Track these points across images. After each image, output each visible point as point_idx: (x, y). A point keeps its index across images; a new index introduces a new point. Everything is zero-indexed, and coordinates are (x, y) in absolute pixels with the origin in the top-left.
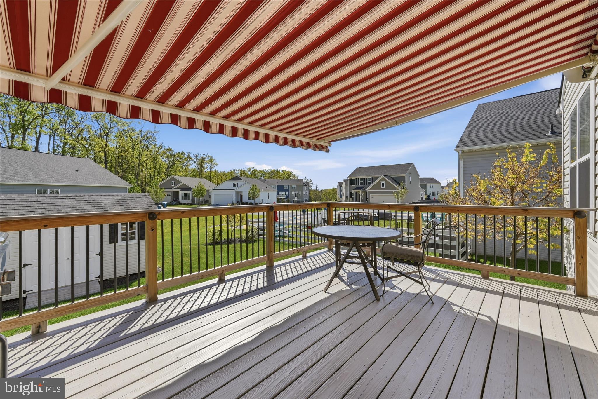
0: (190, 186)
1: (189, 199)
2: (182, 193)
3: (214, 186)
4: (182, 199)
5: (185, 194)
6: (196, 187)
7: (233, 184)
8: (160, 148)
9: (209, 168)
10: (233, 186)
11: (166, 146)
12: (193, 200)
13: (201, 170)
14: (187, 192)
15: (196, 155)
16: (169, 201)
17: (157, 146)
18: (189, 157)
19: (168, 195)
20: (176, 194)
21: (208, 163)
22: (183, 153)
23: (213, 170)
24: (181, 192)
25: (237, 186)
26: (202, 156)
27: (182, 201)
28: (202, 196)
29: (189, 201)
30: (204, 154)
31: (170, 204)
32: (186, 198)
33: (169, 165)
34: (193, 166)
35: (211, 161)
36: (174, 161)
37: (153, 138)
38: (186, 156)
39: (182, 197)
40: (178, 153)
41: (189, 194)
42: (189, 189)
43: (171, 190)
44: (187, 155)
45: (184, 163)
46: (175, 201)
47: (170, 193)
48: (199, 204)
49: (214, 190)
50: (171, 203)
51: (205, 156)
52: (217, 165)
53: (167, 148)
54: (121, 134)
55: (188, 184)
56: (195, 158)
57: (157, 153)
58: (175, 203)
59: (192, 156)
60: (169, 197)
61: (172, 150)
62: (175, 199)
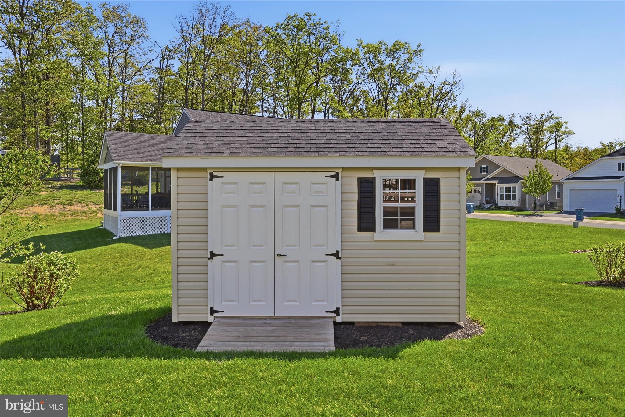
0: (518, 173)
1: (514, 198)
2: (501, 188)
3: (568, 173)
4: (502, 198)
5: (508, 189)
6: (530, 173)
7: (620, 163)
8: (462, 111)
9: (553, 141)
10: (619, 170)
11: (472, 107)
12: (523, 200)
13: (537, 146)
14: (511, 185)
15: (527, 117)
16: (478, 203)
17: (458, 109)
18: (511, 123)
19: (476, 191)
20: (490, 188)
21: (551, 132)
22: (501, 119)
23: (562, 145)
24: (500, 185)
26: (539, 117)
27: (501, 202)
28: (543, 192)
29: (515, 203)
30: (543, 115)
31: (479, 208)
32: (508, 197)
33: (477, 141)
34: (520, 141)
35: (557, 126)
36: (485, 133)
37: (450, 94)
38: (506, 123)
39: (502, 196)
40: (493, 119)
41: (514, 188)
42: (516, 179)
43: (481, 181)
44: (509, 120)
45: (503, 136)
46: (487, 202)
47: (479, 188)
48: (537, 209)
49: (568, 179)
50: (480, 206)
51: (544, 118)
52: (570, 133)
53: (474, 109)
55: (512, 169)
56: (524, 124)
57: (456, 121)
58: (489, 206)
59: (518, 121)
60: (478, 195)
61: (483, 114)
62: (488, 199)
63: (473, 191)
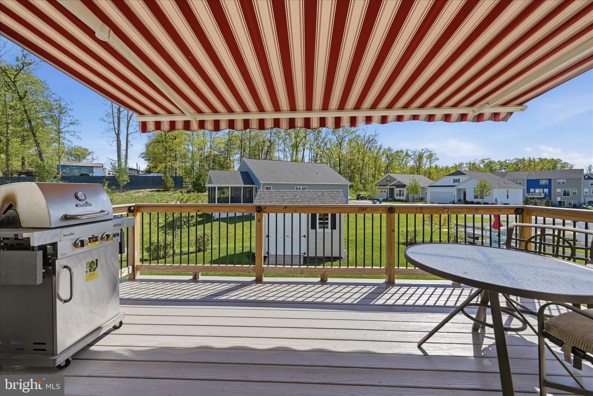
0: (405, 183)
1: (403, 196)
2: (397, 190)
3: (430, 182)
4: (397, 195)
5: (400, 191)
6: (410, 183)
7: (454, 179)
8: (380, 149)
9: (428, 163)
10: (454, 182)
11: (385, 146)
12: (408, 197)
13: (419, 166)
14: (402, 189)
15: (414, 152)
16: (385, 198)
17: (378, 148)
18: (407, 154)
19: (385, 192)
20: (392, 191)
21: (428, 159)
22: (401, 151)
23: (433, 165)
24: (396, 189)
25: (459, 182)
26: (421, 151)
27: (397, 198)
28: (416, 193)
29: (403, 198)
30: (422, 150)
31: (385, 200)
32: (400, 195)
33: (388, 163)
34: (411, 163)
35: (430, 156)
36: (392, 159)
37: (374, 141)
38: (404, 154)
39: (397, 194)
40: (397, 152)
41: (403, 190)
42: (404, 186)
43: (387, 187)
44: (406, 152)
45: (403, 160)
46: (390, 197)
47: (386, 190)
48: (414, 201)
49: (430, 186)
50: (386, 199)
51: (423, 151)
52: (437, 159)
53: (387, 148)
54: (351, 141)
55: (402, 181)
56: (412, 155)
57: (377, 154)
58: (391, 199)
59: (410, 153)
60: (385, 194)
61: (391, 150)
62: (390, 196)
63: (383, 191)
